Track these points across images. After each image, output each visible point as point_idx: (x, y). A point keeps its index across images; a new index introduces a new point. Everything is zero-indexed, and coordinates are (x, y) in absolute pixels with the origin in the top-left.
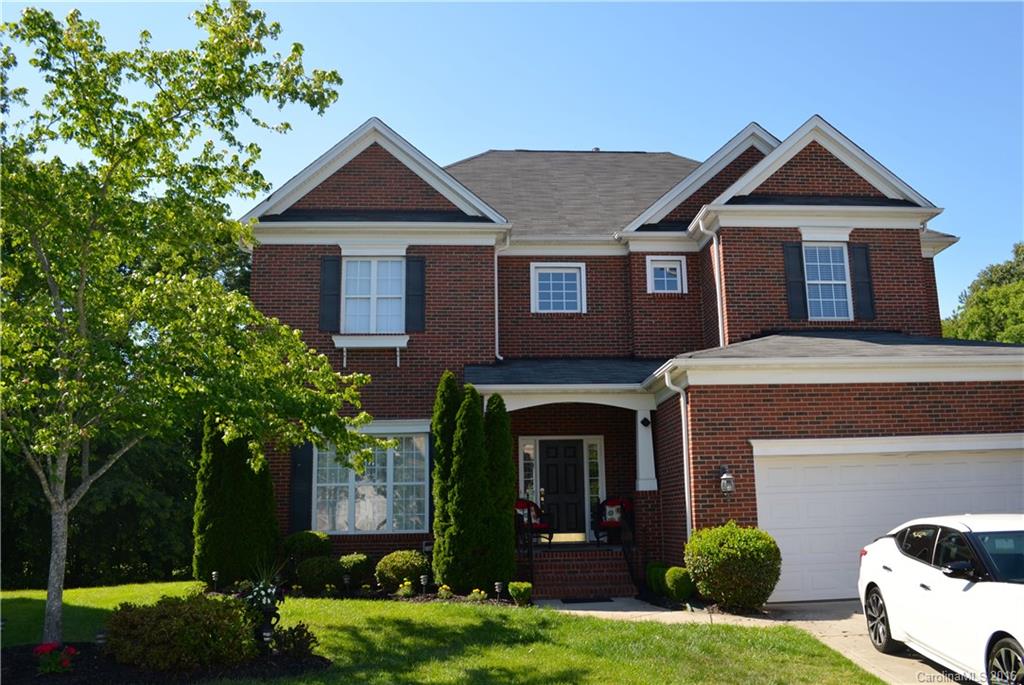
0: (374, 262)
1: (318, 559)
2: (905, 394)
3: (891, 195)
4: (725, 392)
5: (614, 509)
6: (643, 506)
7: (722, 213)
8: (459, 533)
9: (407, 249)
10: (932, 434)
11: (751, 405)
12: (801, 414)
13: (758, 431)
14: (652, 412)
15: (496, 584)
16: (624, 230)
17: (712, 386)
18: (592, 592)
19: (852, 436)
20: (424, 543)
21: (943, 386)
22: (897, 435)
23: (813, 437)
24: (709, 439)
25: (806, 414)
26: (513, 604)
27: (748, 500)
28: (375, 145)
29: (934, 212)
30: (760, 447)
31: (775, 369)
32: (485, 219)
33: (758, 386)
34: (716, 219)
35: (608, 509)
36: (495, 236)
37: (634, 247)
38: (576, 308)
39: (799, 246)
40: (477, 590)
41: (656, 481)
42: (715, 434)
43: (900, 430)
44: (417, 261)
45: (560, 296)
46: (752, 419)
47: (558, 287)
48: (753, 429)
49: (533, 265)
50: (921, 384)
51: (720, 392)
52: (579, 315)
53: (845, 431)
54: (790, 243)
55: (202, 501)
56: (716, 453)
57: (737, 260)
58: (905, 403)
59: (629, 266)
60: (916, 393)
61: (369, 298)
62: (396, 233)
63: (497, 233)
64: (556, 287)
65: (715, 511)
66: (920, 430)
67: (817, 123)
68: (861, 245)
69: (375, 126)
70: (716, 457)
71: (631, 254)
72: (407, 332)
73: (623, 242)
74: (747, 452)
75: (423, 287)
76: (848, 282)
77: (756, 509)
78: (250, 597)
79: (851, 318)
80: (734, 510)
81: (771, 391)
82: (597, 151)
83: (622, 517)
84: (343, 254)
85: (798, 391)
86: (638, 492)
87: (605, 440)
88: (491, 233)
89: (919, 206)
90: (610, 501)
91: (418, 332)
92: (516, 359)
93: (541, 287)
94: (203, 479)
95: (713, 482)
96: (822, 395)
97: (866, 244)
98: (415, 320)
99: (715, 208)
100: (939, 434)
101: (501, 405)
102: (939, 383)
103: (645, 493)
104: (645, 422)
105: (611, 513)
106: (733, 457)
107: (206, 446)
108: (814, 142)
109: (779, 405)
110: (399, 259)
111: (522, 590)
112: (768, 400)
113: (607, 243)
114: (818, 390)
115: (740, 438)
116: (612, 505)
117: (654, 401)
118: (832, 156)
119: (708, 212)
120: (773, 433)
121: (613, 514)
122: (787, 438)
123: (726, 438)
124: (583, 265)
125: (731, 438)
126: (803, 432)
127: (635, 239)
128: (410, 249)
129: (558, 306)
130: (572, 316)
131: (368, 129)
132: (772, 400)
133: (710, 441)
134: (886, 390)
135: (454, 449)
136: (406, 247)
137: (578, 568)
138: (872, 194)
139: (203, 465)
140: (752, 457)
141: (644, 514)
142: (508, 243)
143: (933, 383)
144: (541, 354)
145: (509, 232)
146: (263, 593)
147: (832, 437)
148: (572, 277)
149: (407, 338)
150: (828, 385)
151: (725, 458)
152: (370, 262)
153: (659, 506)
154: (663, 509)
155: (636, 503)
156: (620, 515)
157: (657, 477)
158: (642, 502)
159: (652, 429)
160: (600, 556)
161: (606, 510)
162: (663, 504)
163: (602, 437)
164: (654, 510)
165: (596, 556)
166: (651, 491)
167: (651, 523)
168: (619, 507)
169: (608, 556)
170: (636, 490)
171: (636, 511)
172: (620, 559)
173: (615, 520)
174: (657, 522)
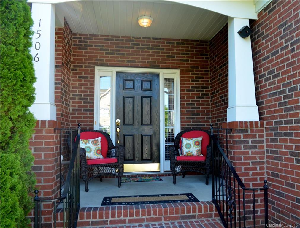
5: (191, 141)
6: (241, 142)
14: (251, 21)
35: (185, 141)
41: (257, 109)
83: (202, 151)
86: (234, 124)
87: (180, 74)
90: (186, 132)
103: (245, 126)
104: (244, 33)
105: (189, 146)
116: (189, 137)
121: (191, 147)
141: (242, 153)
153: (262, 142)
154: (268, 146)
155: (232, 137)
156: (199, 148)
157: (258, 104)
158: (239, 137)
159: (252, 41)
160: (183, 212)
161: (182, 142)
162: (267, 140)
163: (178, 72)
164: (255, 147)
165: (177, 213)
166: (251, 123)
167: (251, 166)
168: (200, 139)
169: (194, 211)
170: (229, 119)
171: (232, 148)
172: (211, 216)
173: (194, 153)
174: (259, 163)
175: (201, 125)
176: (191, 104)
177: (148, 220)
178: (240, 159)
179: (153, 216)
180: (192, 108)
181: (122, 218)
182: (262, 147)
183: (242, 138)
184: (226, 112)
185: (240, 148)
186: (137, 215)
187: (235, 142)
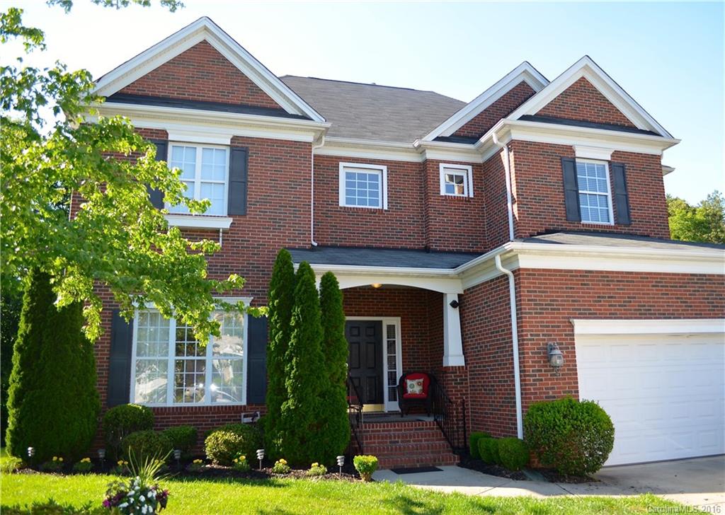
0: (199, 149)
1: (144, 433)
2: (689, 283)
3: (640, 126)
4: (549, 275)
5: (415, 382)
7: (515, 128)
8: (297, 407)
9: (232, 139)
10: (710, 318)
11: (571, 288)
12: (612, 297)
13: (577, 312)
14: (459, 296)
15: (338, 457)
16: (423, 139)
17: (539, 270)
18: (418, 461)
19: (651, 318)
20: (243, 414)
21: (716, 278)
22: (684, 318)
23: (621, 318)
24: (537, 318)
25: (615, 298)
26: (358, 477)
27: (570, 374)
28: (205, 42)
29: (672, 142)
30: (581, 326)
31: (594, 256)
32: (305, 117)
33: (576, 271)
34: (508, 133)
35: (409, 382)
36: (313, 134)
37: (430, 155)
38: (378, 205)
39: (573, 161)
40: (317, 464)
41: (463, 357)
42: (543, 313)
43: (687, 314)
44: (240, 150)
45: (364, 193)
46: (573, 301)
47: (362, 185)
48: (573, 309)
49: (342, 164)
50: (701, 275)
51: (546, 275)
52: (381, 211)
53: (646, 314)
54: (566, 157)
55: (18, 373)
56: (543, 331)
57: (526, 168)
58: (690, 291)
59: (425, 172)
60: (697, 283)
61: (194, 182)
62: (221, 123)
63: (315, 131)
64: (361, 185)
65: (544, 384)
66: (701, 314)
67: (586, 61)
68: (620, 165)
69: (207, 24)
70: (543, 335)
71: (426, 160)
72: (230, 215)
73: (421, 150)
74: (569, 331)
75: (246, 175)
76: (609, 194)
77: (577, 383)
78: (125, 504)
79: (612, 223)
80: (560, 383)
81: (587, 276)
82: (374, 85)
83: (423, 390)
84: (169, 139)
85: (608, 277)
86: (448, 368)
87: (401, 321)
88: (311, 130)
89: (661, 136)
90: (408, 374)
91: (240, 216)
92: (326, 247)
93: (348, 184)
94: (20, 349)
95: (541, 358)
96: (627, 281)
97: (623, 164)
98: (237, 204)
99: (510, 122)
100: (715, 318)
101: (335, 283)
102: (713, 275)
103: (455, 369)
104: (454, 305)
105: (412, 386)
106: (557, 335)
107: (26, 315)
108: (583, 78)
109: (594, 289)
110: (224, 148)
111: (370, 464)
112: (585, 285)
113: (407, 150)
114: (624, 277)
115: (563, 318)
116: (413, 379)
117: (461, 285)
118: (597, 91)
119: (504, 125)
120: (589, 314)
121: (414, 387)
122: (601, 318)
123: (552, 318)
124: (385, 168)
125: (556, 318)
126: (613, 314)
127: (432, 148)
128: (234, 139)
129: (362, 202)
130: (375, 211)
131: (198, 27)
132: (588, 285)
133: (539, 320)
134: (675, 279)
135: (293, 323)
136: (231, 137)
137: (399, 438)
138: (626, 125)
139: (22, 335)
140: (573, 335)
141: (453, 387)
142: (323, 142)
143: (709, 275)
144: (348, 244)
145: (326, 132)
146: (142, 498)
147: (636, 318)
148: (374, 177)
149: (230, 220)
150: (631, 273)
151: (551, 335)
152: (195, 148)
153: (467, 380)
154: (471, 382)
155: (447, 377)
156: (420, 388)
157: (464, 354)
158: (451, 376)
159: (460, 311)
160: (416, 426)
161: (406, 384)
162: (470, 379)
163: (399, 319)
164: (462, 383)
165: (412, 426)
166: (459, 367)
167: (459, 396)
168: (421, 380)
169: (423, 426)
170: (444, 365)
171: (447, 384)
172: (433, 429)
173: (417, 392)
174: (464, 394)
175: (421, 368)
176: (412, 349)
177: (394, 430)
178: (452, 391)
179: (397, 428)
180: (413, 352)
181: (378, 428)
182: (466, 383)
183: (453, 378)
184: (442, 360)
185: (452, 384)
186: (388, 427)
187: (448, 380)
